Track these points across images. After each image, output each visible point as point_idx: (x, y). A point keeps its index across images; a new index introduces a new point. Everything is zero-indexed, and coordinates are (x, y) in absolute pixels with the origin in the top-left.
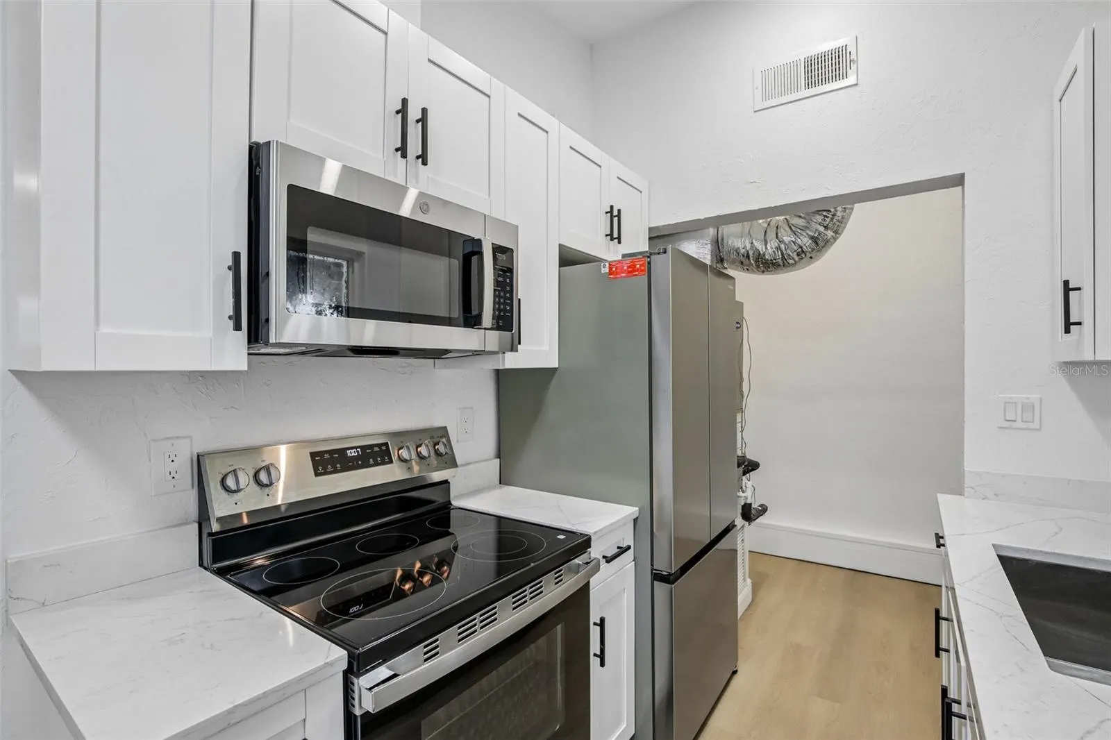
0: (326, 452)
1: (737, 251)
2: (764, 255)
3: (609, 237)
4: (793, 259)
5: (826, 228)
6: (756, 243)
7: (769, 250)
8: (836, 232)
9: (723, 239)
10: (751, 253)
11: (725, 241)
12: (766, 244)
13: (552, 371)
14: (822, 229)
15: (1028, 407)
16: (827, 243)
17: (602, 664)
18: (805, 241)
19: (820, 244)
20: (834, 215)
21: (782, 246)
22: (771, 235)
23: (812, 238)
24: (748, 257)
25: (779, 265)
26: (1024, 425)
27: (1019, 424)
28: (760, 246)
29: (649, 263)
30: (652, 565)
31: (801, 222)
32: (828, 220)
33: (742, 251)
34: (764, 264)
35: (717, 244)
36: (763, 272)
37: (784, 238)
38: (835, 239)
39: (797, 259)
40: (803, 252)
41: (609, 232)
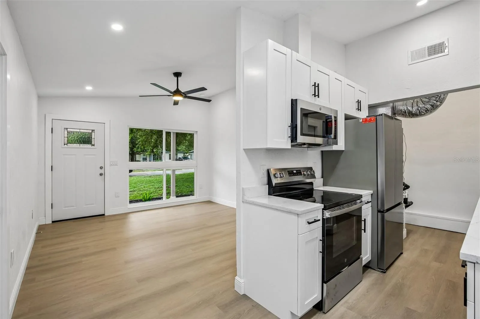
0: (290, 171)
1: (401, 110)
2: (412, 112)
3: (357, 110)
4: (424, 113)
5: (437, 101)
6: (409, 108)
7: (414, 110)
8: (441, 103)
9: (395, 107)
10: (407, 111)
11: (396, 107)
12: (413, 108)
13: (343, 151)
14: (435, 102)
16: (437, 107)
17: (365, 232)
18: (428, 106)
19: (434, 107)
20: (440, 97)
21: (419, 108)
22: (415, 105)
23: (431, 105)
24: (405, 112)
25: (418, 115)
28: (410, 108)
30: (378, 208)
31: (427, 100)
32: (438, 99)
33: (403, 111)
34: (412, 115)
35: (393, 109)
36: (412, 117)
37: (420, 106)
38: (440, 105)
39: (425, 112)
40: (428, 110)
41: (357, 108)
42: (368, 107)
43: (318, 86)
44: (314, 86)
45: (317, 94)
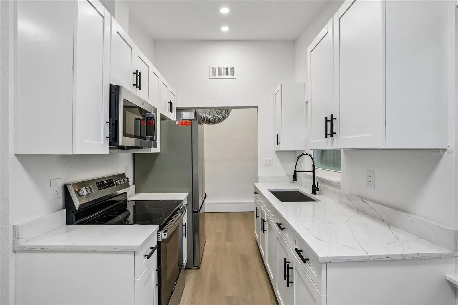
0: (99, 182)
1: (201, 117)
2: (209, 119)
3: (170, 111)
4: (217, 121)
5: (226, 113)
6: (207, 115)
7: (211, 118)
8: (228, 115)
9: (197, 113)
10: (205, 118)
11: (198, 113)
12: (210, 116)
14: (225, 114)
15: (270, 161)
16: (226, 118)
18: (221, 117)
19: (224, 118)
20: (228, 110)
21: (215, 117)
22: (211, 114)
23: (222, 116)
24: (204, 119)
25: (213, 123)
26: (269, 165)
27: (268, 165)
28: (208, 116)
29: (192, 123)
30: (193, 209)
31: (220, 111)
32: (226, 112)
33: (203, 117)
34: (209, 122)
35: (196, 114)
36: (208, 124)
37: (215, 115)
38: (227, 117)
39: (218, 121)
40: (220, 119)
41: (170, 109)
42: (177, 110)
43: (140, 76)
44: (136, 74)
45: (138, 86)
